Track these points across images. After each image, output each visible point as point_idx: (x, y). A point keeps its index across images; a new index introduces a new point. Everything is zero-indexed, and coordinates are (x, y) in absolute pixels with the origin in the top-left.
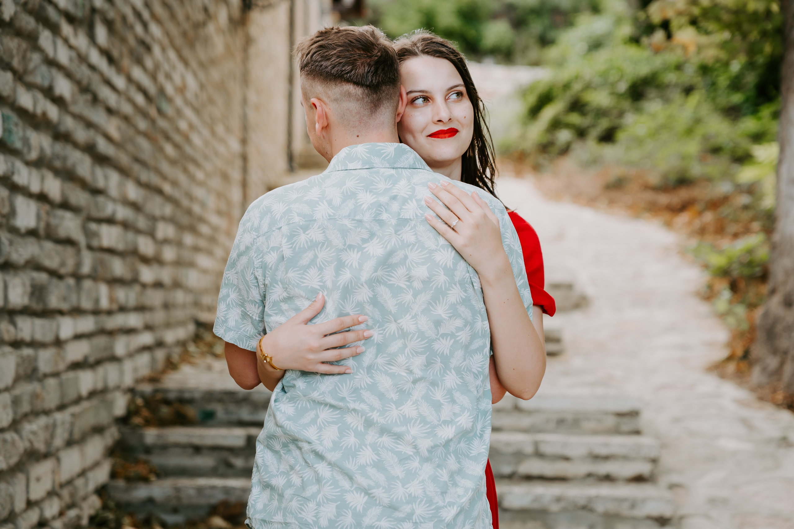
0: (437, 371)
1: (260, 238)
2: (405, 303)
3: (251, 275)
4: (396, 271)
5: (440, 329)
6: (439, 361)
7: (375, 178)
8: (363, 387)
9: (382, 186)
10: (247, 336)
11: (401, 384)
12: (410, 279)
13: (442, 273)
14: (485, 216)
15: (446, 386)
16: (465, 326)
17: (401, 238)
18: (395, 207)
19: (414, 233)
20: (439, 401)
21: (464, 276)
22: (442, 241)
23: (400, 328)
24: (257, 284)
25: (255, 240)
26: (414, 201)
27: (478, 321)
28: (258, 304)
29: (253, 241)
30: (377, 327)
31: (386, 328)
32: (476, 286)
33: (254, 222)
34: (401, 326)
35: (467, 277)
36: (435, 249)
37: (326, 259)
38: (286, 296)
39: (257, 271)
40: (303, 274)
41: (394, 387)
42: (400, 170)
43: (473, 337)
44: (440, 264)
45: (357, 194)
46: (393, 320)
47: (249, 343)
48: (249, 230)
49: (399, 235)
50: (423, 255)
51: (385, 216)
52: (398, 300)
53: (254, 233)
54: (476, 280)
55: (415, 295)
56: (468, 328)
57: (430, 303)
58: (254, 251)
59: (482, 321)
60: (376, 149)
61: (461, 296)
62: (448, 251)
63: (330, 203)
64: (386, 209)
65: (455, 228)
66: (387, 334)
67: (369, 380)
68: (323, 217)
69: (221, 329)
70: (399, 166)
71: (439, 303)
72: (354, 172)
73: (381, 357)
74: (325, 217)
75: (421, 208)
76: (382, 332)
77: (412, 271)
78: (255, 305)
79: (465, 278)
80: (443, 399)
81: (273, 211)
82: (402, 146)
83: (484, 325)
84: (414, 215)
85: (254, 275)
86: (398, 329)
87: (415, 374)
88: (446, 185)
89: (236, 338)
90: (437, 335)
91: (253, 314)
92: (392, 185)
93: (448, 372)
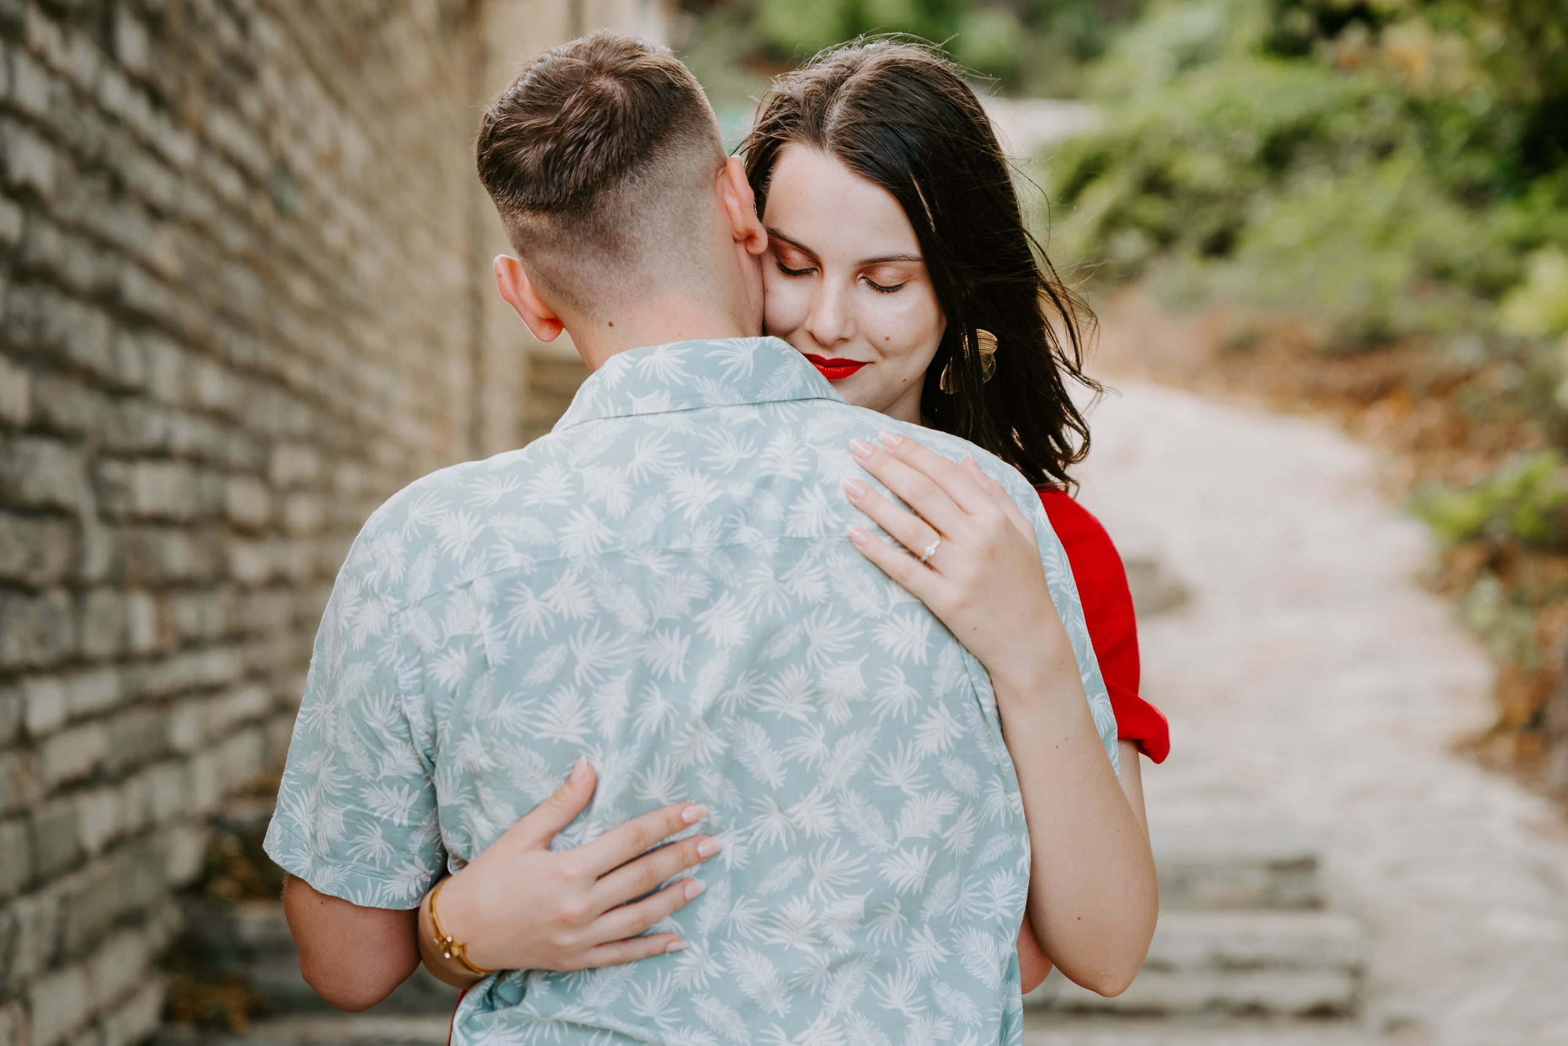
0: (889, 934)
1: (409, 612)
2: (805, 762)
3: (391, 713)
4: (778, 678)
5: (900, 825)
6: (898, 908)
7: (710, 434)
8: (698, 986)
9: (730, 454)
10: (374, 874)
11: (799, 975)
12: (816, 696)
13: (902, 678)
14: (1007, 525)
15: (916, 971)
16: (960, 810)
17: (791, 589)
18: (770, 507)
19: (823, 574)
20: (898, 1011)
21: (956, 680)
22: (896, 596)
23: (795, 829)
24: (406, 735)
25: (394, 619)
26: (818, 489)
27: (995, 790)
28: (410, 784)
29: (389, 621)
30: (732, 827)
31: (755, 828)
32: (986, 706)
33: (389, 569)
34: (798, 823)
35: (965, 684)
36: (879, 617)
37: (599, 665)
38: (490, 767)
39: (409, 702)
40: (539, 707)
41: (782, 983)
42: (770, 408)
43: (981, 836)
44: (895, 654)
45: (668, 480)
46: (773, 805)
47: (382, 891)
48: (376, 591)
49: (784, 582)
50: (849, 632)
51: (745, 535)
52: (787, 753)
53: (391, 599)
54: (984, 689)
55: (831, 740)
56: (968, 812)
57: (871, 759)
58: (396, 648)
59: (1006, 792)
60: (707, 356)
61: (951, 735)
62: (913, 620)
63: (600, 510)
64: (745, 514)
65: (932, 562)
66: (760, 845)
67: (714, 968)
68: (586, 550)
69: (304, 858)
70: (767, 398)
71: (895, 757)
72: (650, 420)
73: (742, 906)
74: (592, 552)
75: (837, 507)
76: (744, 838)
77: (823, 677)
78: (400, 789)
79: (960, 686)
80: (908, 1006)
81: (443, 538)
82: (770, 345)
83: (1012, 801)
84: (822, 528)
85: (400, 711)
86: (788, 831)
87: (836, 947)
88: (896, 442)
89: (343, 882)
90: (892, 842)
91: (394, 813)
92: (756, 450)
93: (915, 933)
